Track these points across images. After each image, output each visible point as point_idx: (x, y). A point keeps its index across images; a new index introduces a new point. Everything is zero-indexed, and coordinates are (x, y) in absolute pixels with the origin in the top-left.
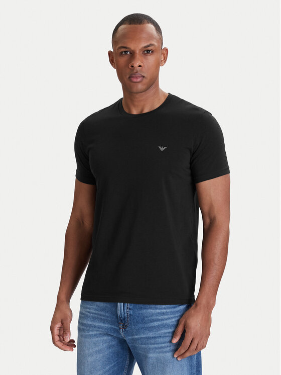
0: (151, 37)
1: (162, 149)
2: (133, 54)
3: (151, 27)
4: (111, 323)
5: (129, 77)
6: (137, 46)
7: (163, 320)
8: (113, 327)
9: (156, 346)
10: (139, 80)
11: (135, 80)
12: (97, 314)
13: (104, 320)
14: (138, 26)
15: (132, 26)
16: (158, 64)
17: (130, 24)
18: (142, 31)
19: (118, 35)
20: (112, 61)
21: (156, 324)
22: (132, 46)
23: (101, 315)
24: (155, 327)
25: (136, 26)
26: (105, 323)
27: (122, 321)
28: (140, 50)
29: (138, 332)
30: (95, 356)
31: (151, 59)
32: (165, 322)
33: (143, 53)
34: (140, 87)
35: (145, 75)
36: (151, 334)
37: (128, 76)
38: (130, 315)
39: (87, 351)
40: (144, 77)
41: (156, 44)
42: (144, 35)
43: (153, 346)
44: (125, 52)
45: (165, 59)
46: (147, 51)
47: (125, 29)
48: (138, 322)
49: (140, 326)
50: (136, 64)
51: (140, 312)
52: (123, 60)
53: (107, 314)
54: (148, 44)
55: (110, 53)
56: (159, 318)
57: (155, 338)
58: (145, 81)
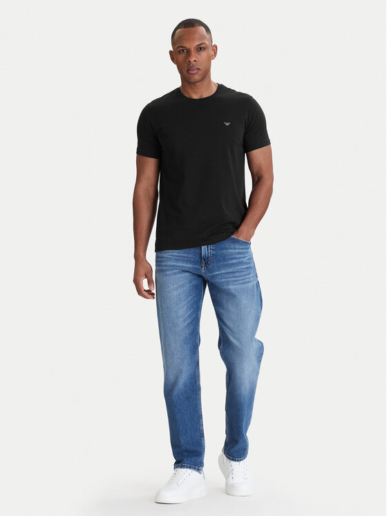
0: (203, 37)
1: (227, 124)
2: (189, 52)
3: (202, 29)
4: (194, 262)
5: (188, 70)
6: (192, 45)
7: (240, 258)
8: (195, 266)
9: (234, 279)
10: (195, 72)
11: (192, 72)
12: (180, 256)
13: (187, 261)
14: (192, 29)
15: (187, 29)
16: (210, 59)
17: (185, 28)
18: (194, 32)
19: (176, 37)
20: (173, 59)
21: (234, 261)
22: (187, 45)
23: (184, 257)
24: (233, 264)
25: (190, 29)
26: (187, 263)
27: (205, 260)
28: (195, 48)
29: (219, 268)
30: (179, 290)
31: (204, 54)
32: (241, 260)
33: (197, 50)
34: (197, 77)
35: (200, 68)
36: (230, 270)
37: (186, 70)
38: (213, 255)
39: (172, 287)
40: (199, 69)
41: (207, 43)
42: (197, 36)
43: (232, 279)
44: (183, 50)
45: (215, 54)
46: (200, 49)
47: (180, 32)
48: (219, 261)
49: (221, 264)
50: (192, 60)
51: (222, 252)
52: (181, 57)
53: (190, 256)
54: (200, 43)
55: (171, 52)
56: (237, 256)
57: (234, 272)
58: (200, 72)
